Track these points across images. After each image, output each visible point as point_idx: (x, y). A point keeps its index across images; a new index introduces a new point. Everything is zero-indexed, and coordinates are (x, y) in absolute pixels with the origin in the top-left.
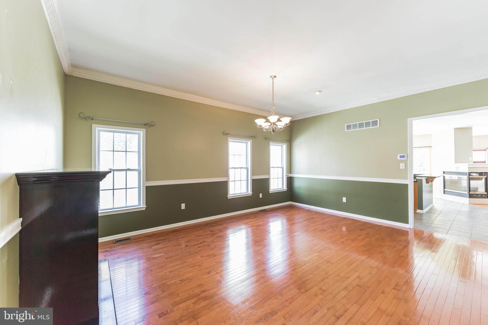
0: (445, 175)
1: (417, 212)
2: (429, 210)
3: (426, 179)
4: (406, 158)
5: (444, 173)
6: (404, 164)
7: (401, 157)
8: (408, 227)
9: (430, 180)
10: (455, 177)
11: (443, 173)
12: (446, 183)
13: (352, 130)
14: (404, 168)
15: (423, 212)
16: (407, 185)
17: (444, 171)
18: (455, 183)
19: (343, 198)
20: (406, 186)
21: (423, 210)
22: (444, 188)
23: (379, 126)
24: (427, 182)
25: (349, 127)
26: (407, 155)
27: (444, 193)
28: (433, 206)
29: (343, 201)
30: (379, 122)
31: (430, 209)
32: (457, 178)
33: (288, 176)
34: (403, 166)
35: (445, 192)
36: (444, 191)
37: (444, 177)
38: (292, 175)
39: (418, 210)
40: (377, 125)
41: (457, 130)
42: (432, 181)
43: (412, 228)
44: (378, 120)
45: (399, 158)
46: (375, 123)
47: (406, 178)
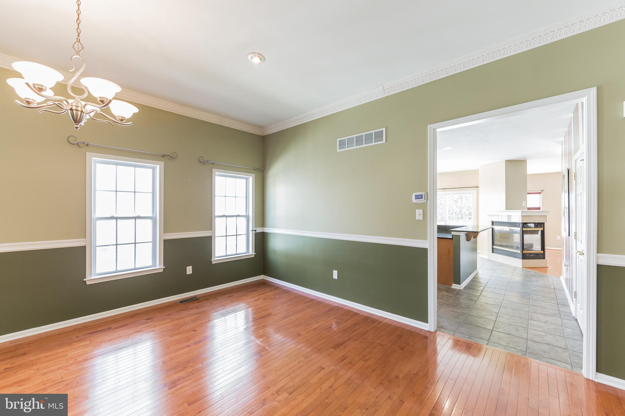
0: (494, 227)
1: (452, 287)
2: (470, 282)
3: (466, 235)
4: (425, 200)
5: (493, 223)
6: (422, 210)
7: (417, 197)
8: (427, 329)
9: (472, 235)
10: (507, 229)
11: (491, 223)
12: (496, 238)
13: (346, 149)
14: (421, 218)
15: (461, 287)
16: (426, 250)
17: (494, 220)
18: (507, 236)
19: (334, 271)
20: (424, 252)
21: (460, 284)
22: (493, 245)
23: (384, 141)
24: (468, 239)
25: (342, 144)
26: (426, 194)
27: (493, 252)
28: (476, 273)
29: (334, 277)
30: (385, 134)
31: (471, 280)
32: (509, 230)
33: (256, 231)
34: (420, 214)
35: (494, 250)
36: (493, 248)
37: (493, 229)
38: (267, 230)
39: (453, 284)
40: (382, 140)
41: (508, 162)
42: (475, 237)
43: (433, 331)
44: (384, 129)
45: (414, 200)
46: (379, 136)
47: (424, 237)
